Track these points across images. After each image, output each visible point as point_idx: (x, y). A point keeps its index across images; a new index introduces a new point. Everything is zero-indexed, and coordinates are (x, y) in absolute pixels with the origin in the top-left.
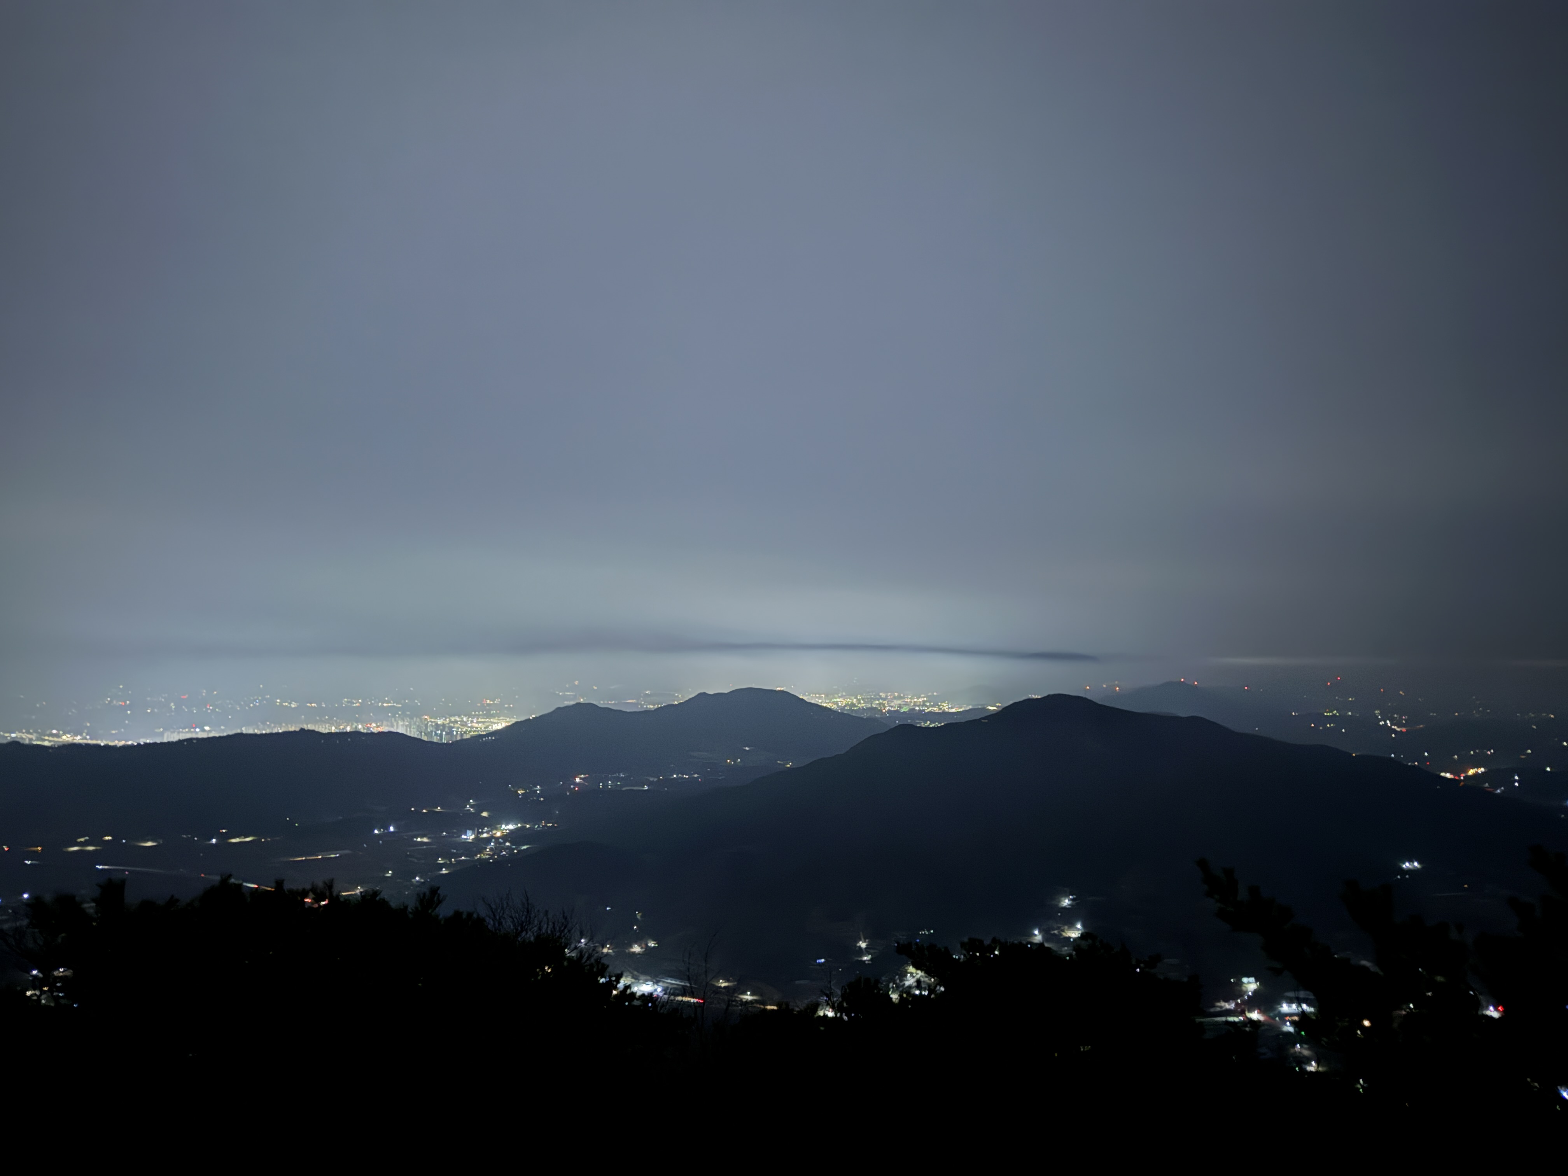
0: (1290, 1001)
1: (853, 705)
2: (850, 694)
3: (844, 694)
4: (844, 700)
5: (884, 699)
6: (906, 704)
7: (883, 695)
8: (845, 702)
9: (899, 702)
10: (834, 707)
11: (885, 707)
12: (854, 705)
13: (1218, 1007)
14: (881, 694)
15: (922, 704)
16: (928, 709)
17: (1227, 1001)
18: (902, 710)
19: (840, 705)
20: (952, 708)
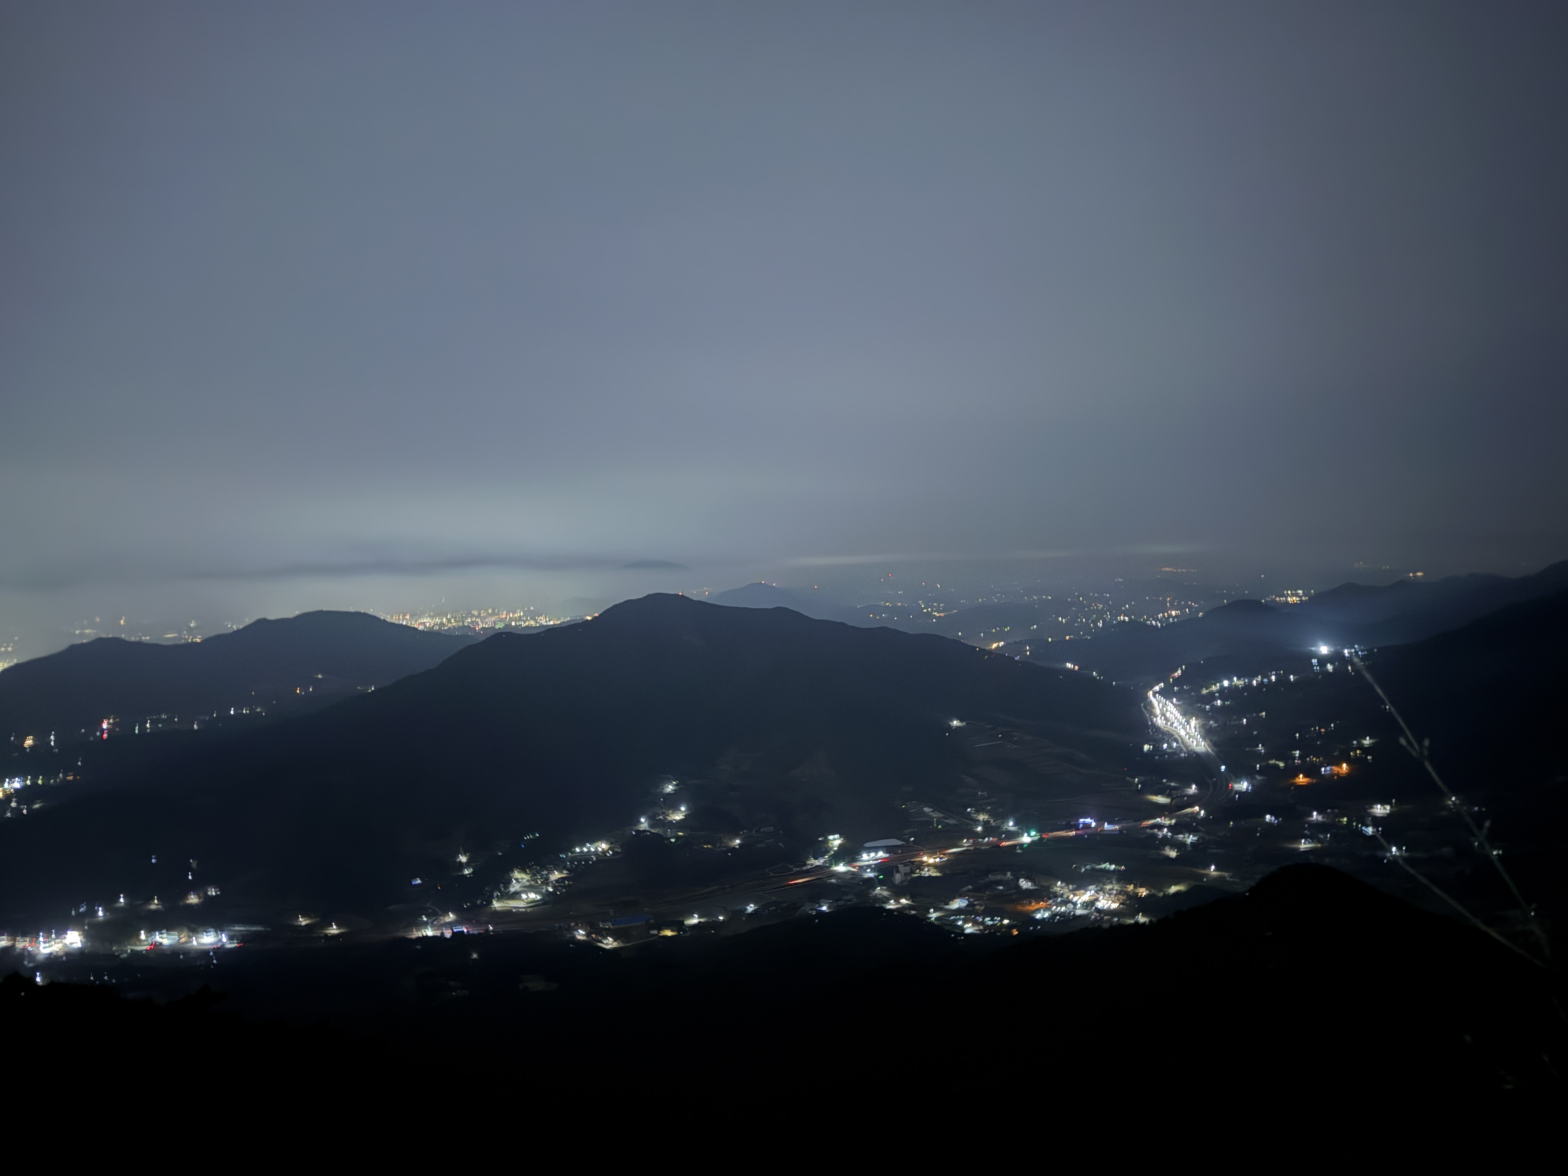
0: (869, 850)
1: (442, 624)
2: (441, 614)
3: (432, 614)
4: (432, 620)
5: (477, 617)
6: (501, 620)
7: (476, 613)
8: (433, 622)
9: (493, 619)
10: (421, 628)
11: (478, 625)
12: (444, 625)
13: (809, 864)
14: (473, 612)
15: (518, 618)
16: (524, 623)
17: (816, 858)
18: (497, 627)
19: (428, 625)
20: (550, 621)
